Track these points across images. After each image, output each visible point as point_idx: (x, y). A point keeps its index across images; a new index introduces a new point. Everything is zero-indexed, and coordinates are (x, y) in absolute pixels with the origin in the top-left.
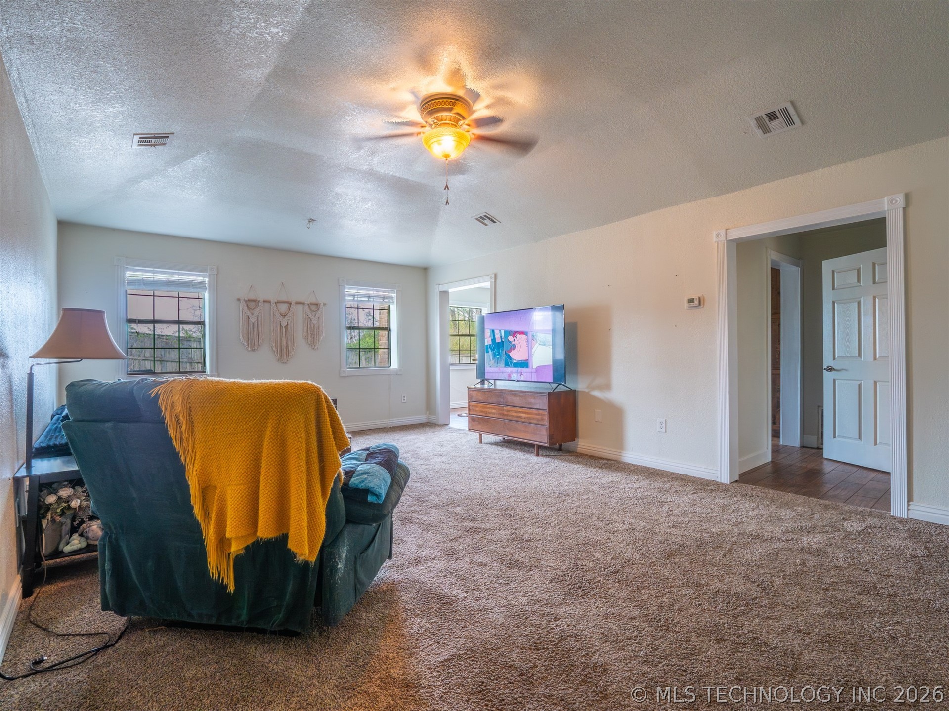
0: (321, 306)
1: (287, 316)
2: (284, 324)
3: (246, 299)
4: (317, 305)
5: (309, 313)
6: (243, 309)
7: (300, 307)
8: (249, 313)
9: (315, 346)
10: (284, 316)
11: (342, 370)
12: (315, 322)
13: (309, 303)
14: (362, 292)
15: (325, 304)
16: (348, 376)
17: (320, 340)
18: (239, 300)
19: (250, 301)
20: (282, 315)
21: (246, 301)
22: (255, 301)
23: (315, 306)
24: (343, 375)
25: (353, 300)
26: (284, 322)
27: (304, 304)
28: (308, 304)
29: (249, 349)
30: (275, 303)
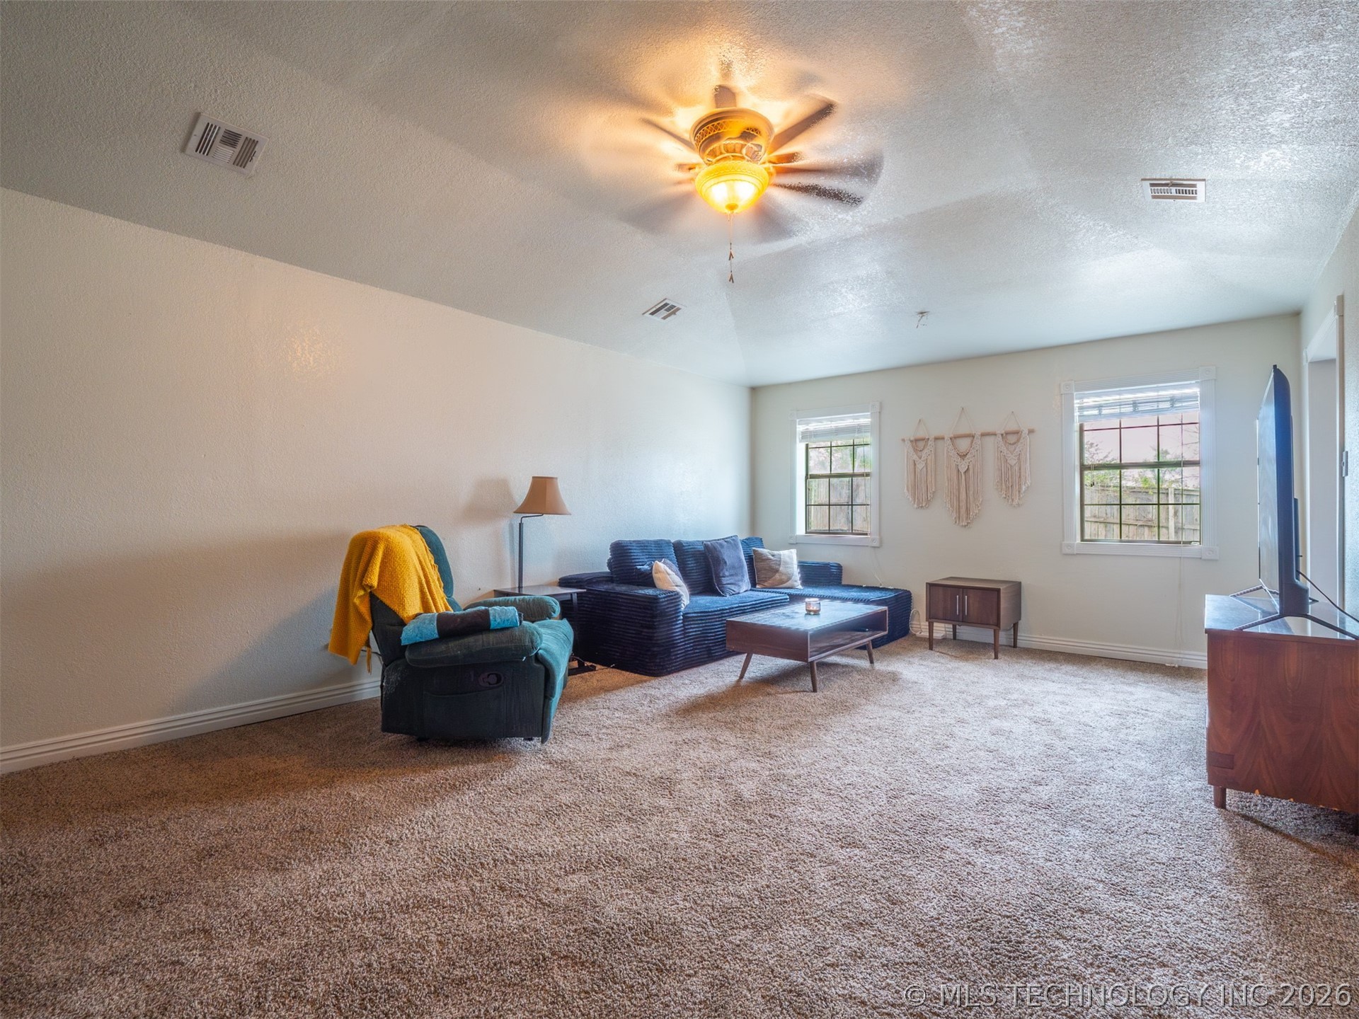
0: (1023, 435)
1: (967, 456)
2: (963, 469)
3: (912, 439)
4: (1017, 433)
5: (1004, 449)
6: (908, 452)
7: (989, 441)
8: (915, 457)
9: (1013, 500)
10: (963, 456)
11: (1065, 542)
12: (1013, 462)
13: (1003, 432)
14: (1111, 399)
15: (1031, 432)
16: (1077, 554)
17: (1022, 492)
18: (903, 440)
19: (917, 440)
20: (961, 456)
21: (911, 441)
22: (923, 439)
23: (1012, 437)
24: (1067, 551)
25: (1100, 414)
26: (963, 466)
27: (995, 434)
28: (1002, 435)
29: (916, 506)
30: (951, 439)
